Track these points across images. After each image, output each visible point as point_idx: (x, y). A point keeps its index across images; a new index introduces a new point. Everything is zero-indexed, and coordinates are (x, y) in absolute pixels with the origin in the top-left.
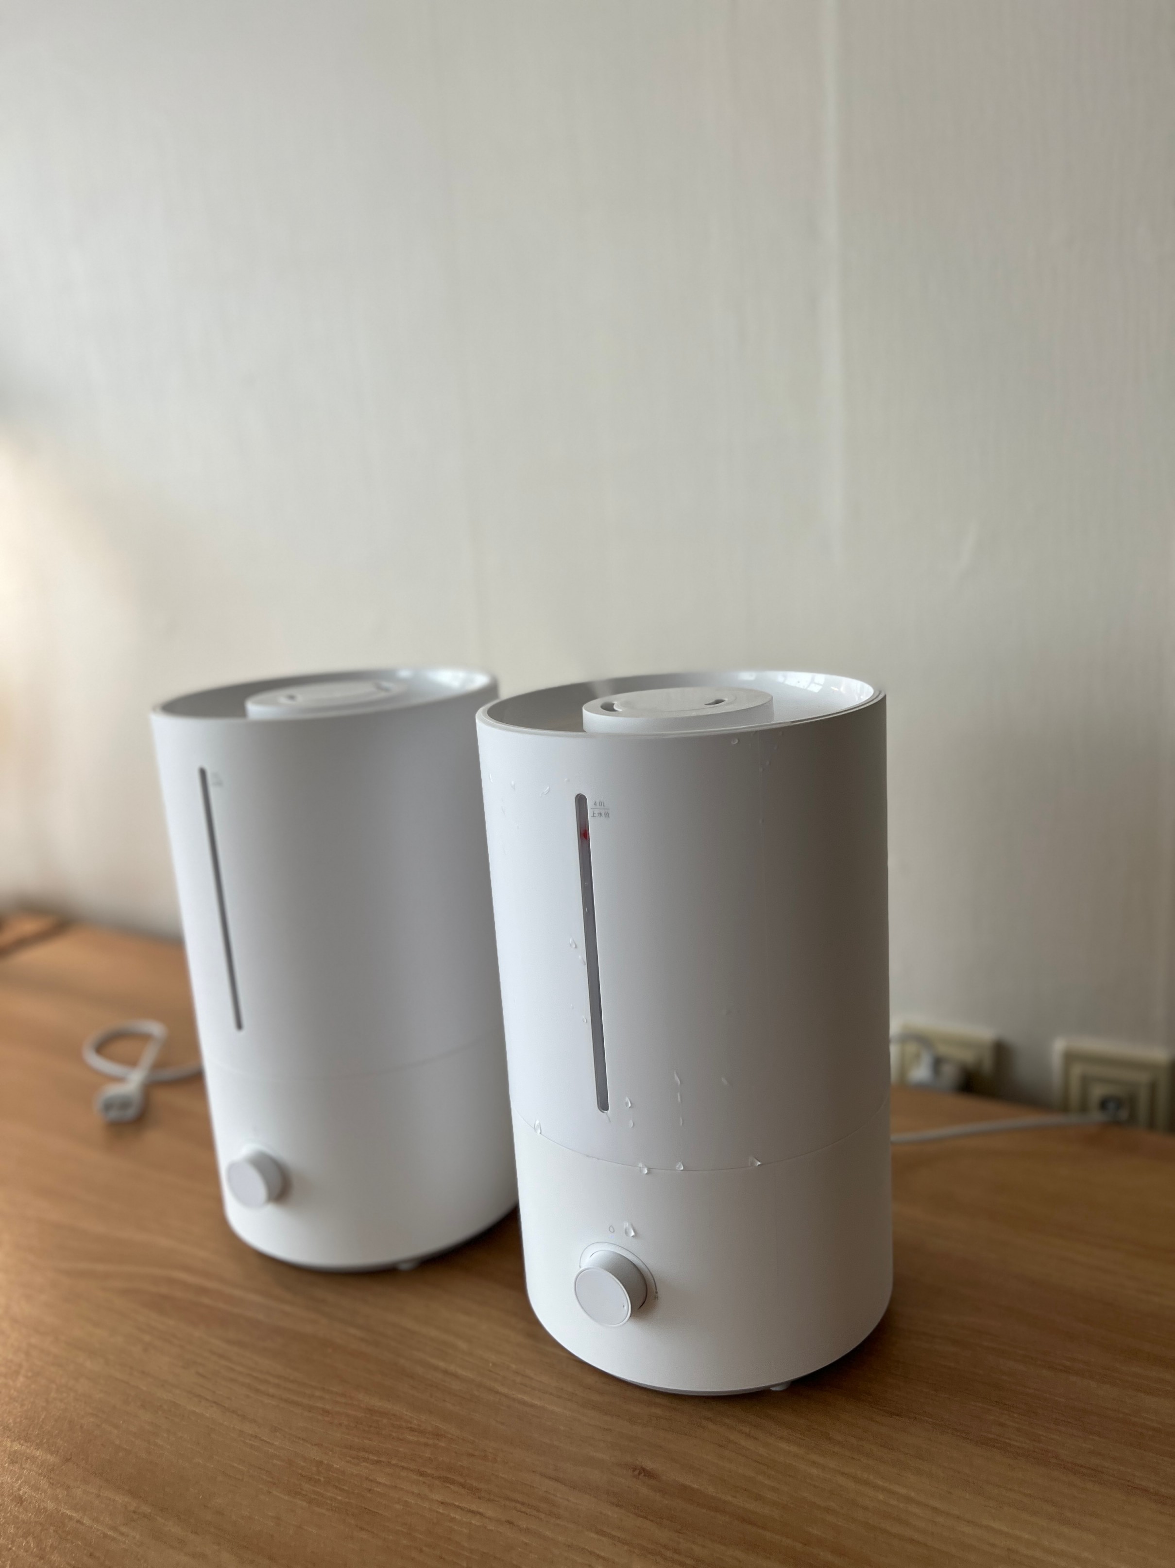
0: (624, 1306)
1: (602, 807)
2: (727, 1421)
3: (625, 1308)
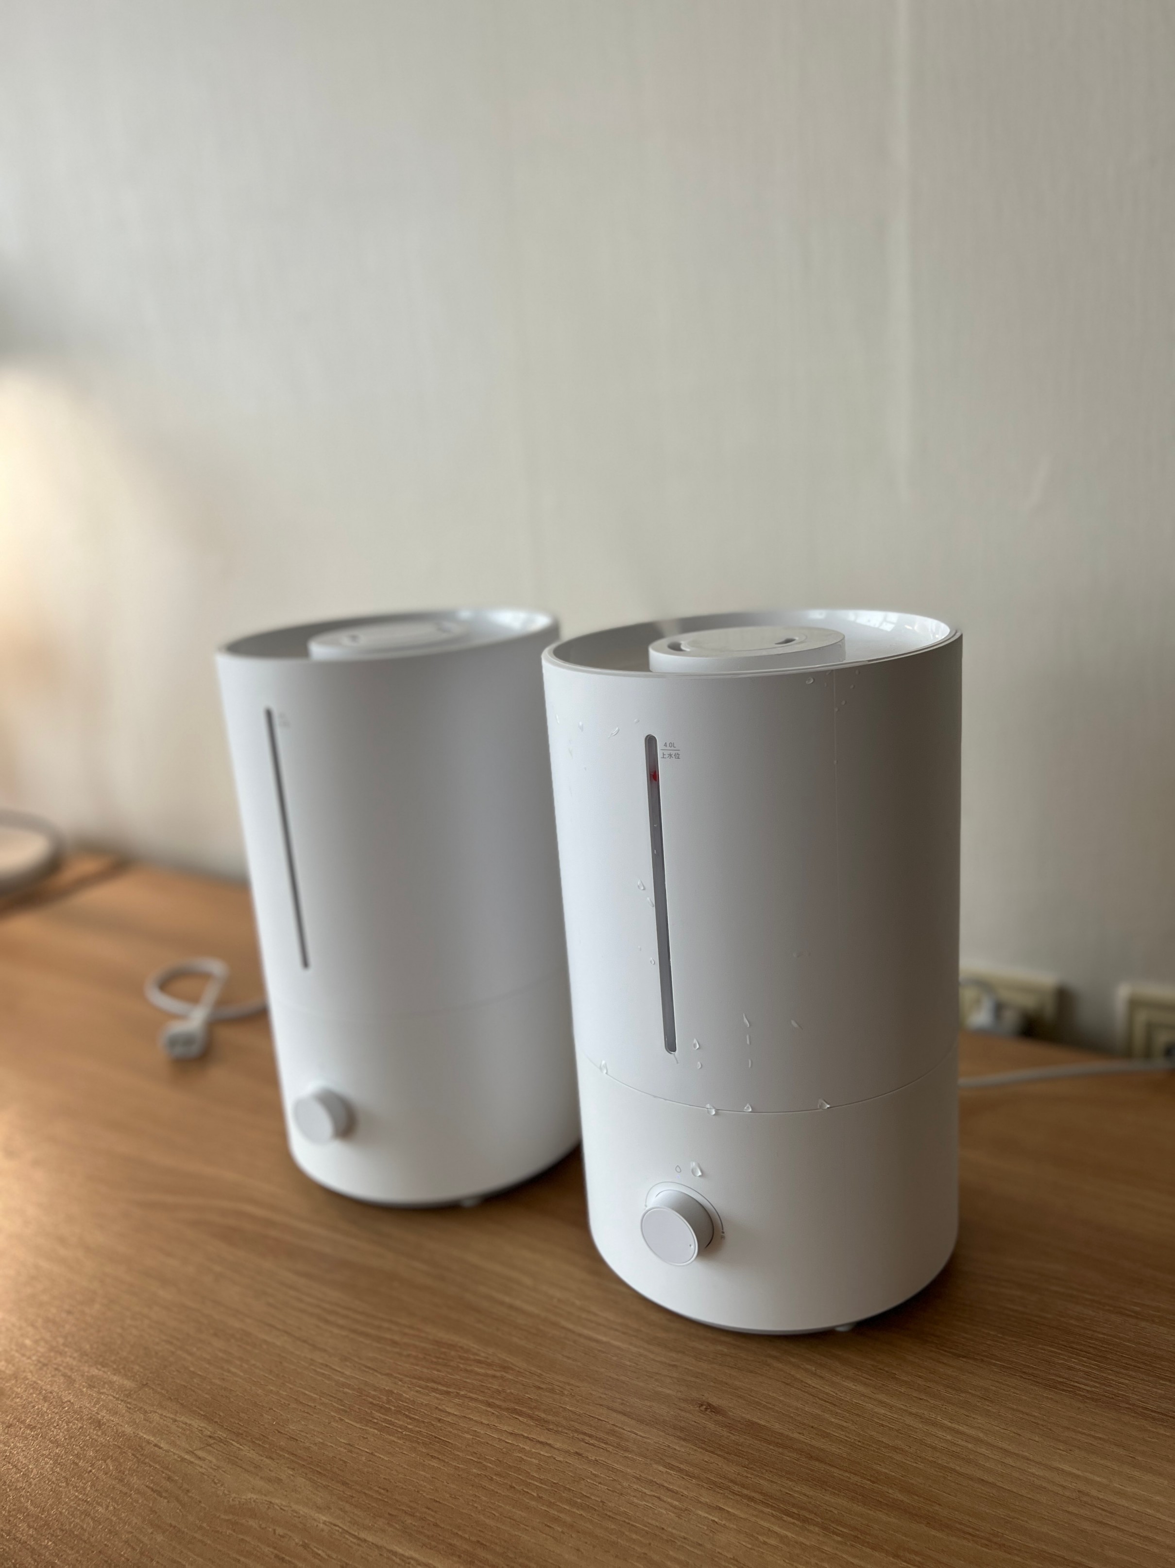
0: (690, 1246)
1: (673, 748)
2: (793, 1360)
3: (692, 1247)
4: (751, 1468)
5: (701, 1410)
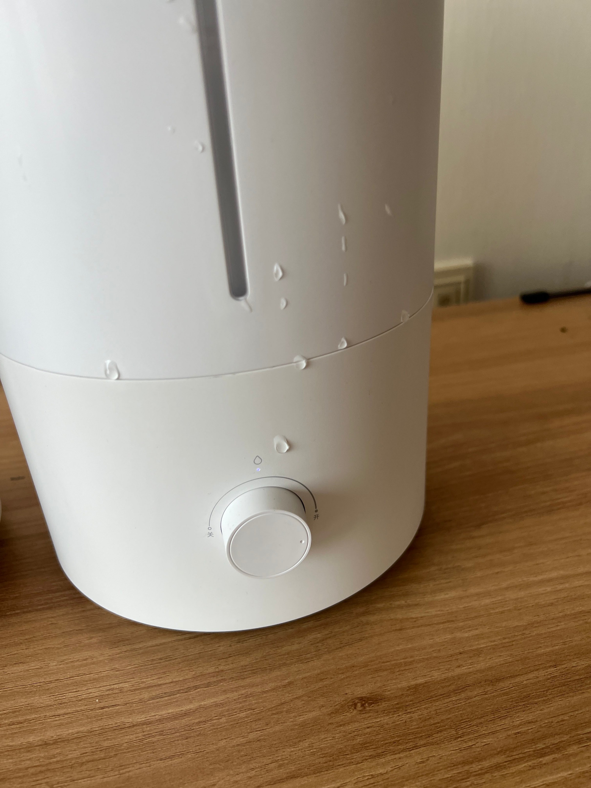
4: (463, 735)
5: (360, 711)
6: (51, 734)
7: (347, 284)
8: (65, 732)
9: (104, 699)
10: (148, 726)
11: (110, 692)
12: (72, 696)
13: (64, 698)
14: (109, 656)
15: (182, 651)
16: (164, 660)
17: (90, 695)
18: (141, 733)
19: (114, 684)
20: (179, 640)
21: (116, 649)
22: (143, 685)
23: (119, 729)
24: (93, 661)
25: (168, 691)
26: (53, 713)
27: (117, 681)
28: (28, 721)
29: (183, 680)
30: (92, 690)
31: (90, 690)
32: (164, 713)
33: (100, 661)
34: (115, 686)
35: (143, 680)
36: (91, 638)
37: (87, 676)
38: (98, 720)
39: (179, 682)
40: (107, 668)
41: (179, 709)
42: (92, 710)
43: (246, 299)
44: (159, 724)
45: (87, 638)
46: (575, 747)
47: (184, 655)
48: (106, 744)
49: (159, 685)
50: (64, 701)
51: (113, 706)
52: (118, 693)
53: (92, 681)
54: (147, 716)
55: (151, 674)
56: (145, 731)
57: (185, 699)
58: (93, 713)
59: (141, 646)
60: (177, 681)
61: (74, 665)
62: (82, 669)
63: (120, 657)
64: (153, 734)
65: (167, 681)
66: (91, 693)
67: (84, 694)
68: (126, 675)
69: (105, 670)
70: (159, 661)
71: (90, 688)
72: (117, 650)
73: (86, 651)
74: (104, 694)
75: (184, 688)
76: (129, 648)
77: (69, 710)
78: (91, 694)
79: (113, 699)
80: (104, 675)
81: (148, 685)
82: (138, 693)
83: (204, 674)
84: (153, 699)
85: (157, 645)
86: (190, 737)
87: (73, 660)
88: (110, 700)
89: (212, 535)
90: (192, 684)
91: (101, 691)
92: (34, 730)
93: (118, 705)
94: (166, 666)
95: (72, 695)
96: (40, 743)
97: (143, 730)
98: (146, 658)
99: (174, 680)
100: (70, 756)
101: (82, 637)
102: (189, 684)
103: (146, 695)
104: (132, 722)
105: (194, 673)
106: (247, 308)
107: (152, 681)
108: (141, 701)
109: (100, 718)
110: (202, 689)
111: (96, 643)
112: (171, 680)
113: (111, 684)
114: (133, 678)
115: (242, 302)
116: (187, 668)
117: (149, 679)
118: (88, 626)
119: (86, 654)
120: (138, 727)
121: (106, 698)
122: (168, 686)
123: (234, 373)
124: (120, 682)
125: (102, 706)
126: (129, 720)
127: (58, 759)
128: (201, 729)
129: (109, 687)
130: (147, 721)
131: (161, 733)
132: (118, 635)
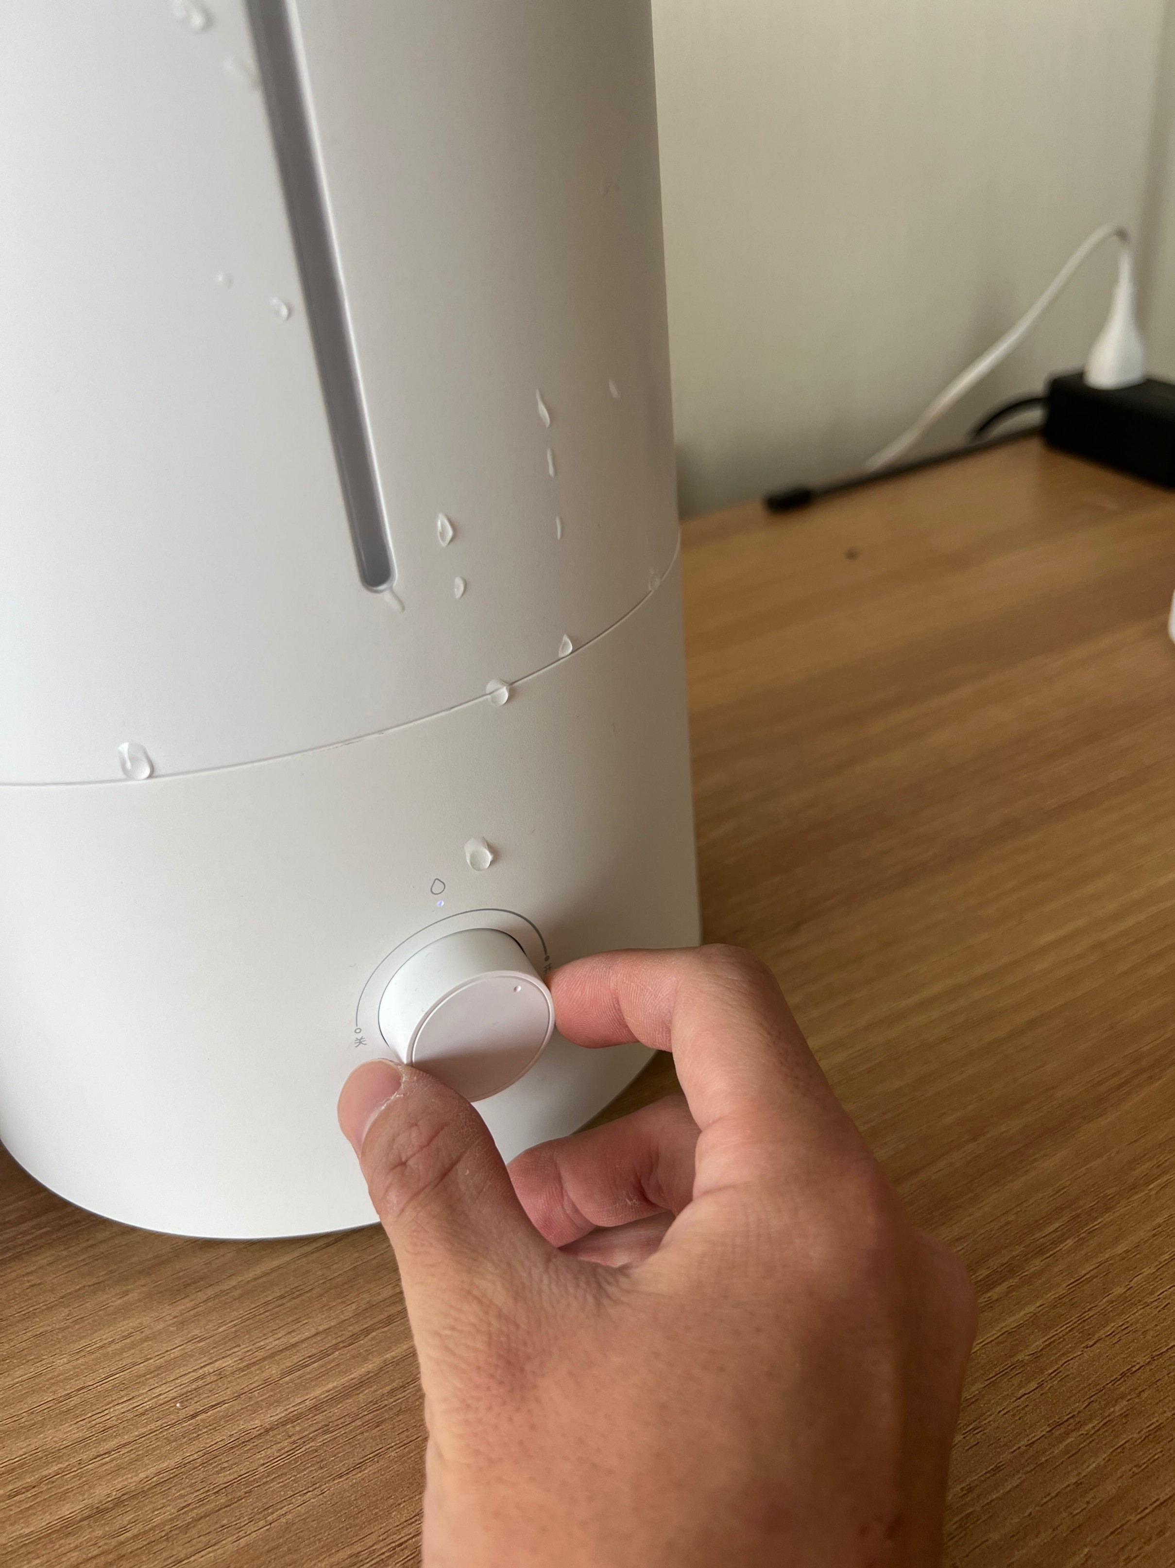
6: (102, 1492)
7: (562, 536)
8: (131, 1480)
9: (191, 1399)
10: (295, 1423)
11: (200, 1383)
12: (122, 1411)
13: (108, 1417)
14: (175, 1317)
15: (320, 1273)
16: (288, 1298)
17: (160, 1399)
18: (286, 1439)
19: (202, 1367)
20: (306, 1255)
21: (186, 1300)
22: (260, 1354)
23: (240, 1444)
24: (143, 1335)
25: (314, 1351)
26: (94, 1452)
27: (205, 1359)
28: (49, 1478)
29: (339, 1324)
30: (160, 1389)
31: (157, 1391)
32: (318, 1392)
33: (160, 1332)
34: (205, 1369)
35: (258, 1345)
36: (126, 1293)
37: (142, 1365)
38: (191, 1440)
39: (332, 1329)
40: (178, 1342)
41: (346, 1378)
42: (173, 1425)
43: (391, 589)
44: (316, 1415)
45: (117, 1294)
46: (1037, 1262)
47: (325, 1278)
48: (222, 1478)
49: (294, 1345)
50: (109, 1424)
51: (213, 1406)
52: (217, 1380)
53: (156, 1373)
54: (288, 1407)
55: (270, 1329)
56: (293, 1435)
57: (353, 1357)
58: (177, 1430)
59: (233, 1282)
60: (327, 1329)
61: (108, 1353)
62: (125, 1355)
63: (198, 1314)
64: (311, 1435)
65: (307, 1334)
66: (160, 1395)
67: (146, 1400)
68: (222, 1344)
69: (175, 1346)
70: (280, 1302)
71: (156, 1385)
72: (187, 1304)
73: (124, 1320)
74: (189, 1389)
75: (343, 1339)
76: (210, 1292)
77: (127, 1438)
78: (161, 1397)
79: (210, 1394)
80: (177, 1354)
81: (270, 1352)
82: (256, 1370)
83: (375, 1303)
84: (290, 1372)
85: (266, 1274)
86: (383, 1421)
87: (101, 1344)
88: (204, 1398)
89: (363, 1043)
90: (357, 1328)
91: (180, 1386)
92: (67, 1492)
93: (224, 1402)
94: (296, 1308)
95: (122, 1408)
96: (87, 1513)
97: (287, 1433)
98: (251, 1303)
99: (321, 1328)
100: (157, 1521)
101: (106, 1296)
102: (351, 1328)
103: (273, 1370)
104: (261, 1426)
105: (354, 1306)
106: (395, 605)
107: (277, 1342)
108: (267, 1383)
109: (195, 1435)
110: (379, 1331)
111: (140, 1300)
112: (313, 1331)
113: (196, 1368)
114: (239, 1346)
115: (385, 596)
116: (339, 1301)
117: (271, 1339)
118: (111, 1272)
119: (126, 1325)
120: (275, 1432)
121: (193, 1396)
122: (312, 1342)
123: (380, 731)
124: (214, 1359)
125: (192, 1413)
126: (257, 1422)
127: (135, 1531)
128: (399, 1401)
129: (195, 1375)
130: (291, 1415)
131: (326, 1429)
132: (181, 1274)
